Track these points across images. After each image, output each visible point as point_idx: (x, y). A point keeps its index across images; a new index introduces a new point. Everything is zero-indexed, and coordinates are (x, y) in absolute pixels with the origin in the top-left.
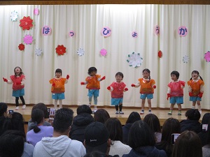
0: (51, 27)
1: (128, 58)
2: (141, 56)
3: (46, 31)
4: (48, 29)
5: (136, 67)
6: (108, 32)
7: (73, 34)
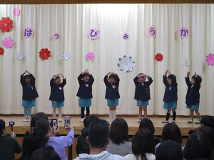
0: (34, 29)
1: (119, 62)
2: (133, 59)
3: (28, 33)
4: (30, 31)
5: (128, 71)
6: (96, 34)
7: (58, 36)
